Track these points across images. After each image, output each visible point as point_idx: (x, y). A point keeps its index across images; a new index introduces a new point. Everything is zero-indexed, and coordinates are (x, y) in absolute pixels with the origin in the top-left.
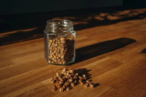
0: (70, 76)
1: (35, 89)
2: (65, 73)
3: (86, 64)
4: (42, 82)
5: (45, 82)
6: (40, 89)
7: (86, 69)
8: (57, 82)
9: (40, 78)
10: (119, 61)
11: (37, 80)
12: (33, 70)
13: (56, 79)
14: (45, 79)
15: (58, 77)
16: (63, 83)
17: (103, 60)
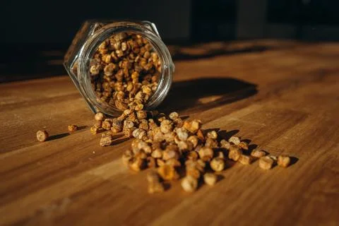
0: (193, 140)
1: (74, 197)
2: (169, 137)
3: (211, 121)
4: (90, 172)
5: (102, 172)
6: (97, 193)
7: (219, 129)
8: (152, 163)
9: (74, 164)
10: (293, 109)
11: (64, 168)
12: (32, 145)
13: (143, 156)
14: (98, 164)
15: (147, 149)
16: (179, 164)
17: (247, 111)
